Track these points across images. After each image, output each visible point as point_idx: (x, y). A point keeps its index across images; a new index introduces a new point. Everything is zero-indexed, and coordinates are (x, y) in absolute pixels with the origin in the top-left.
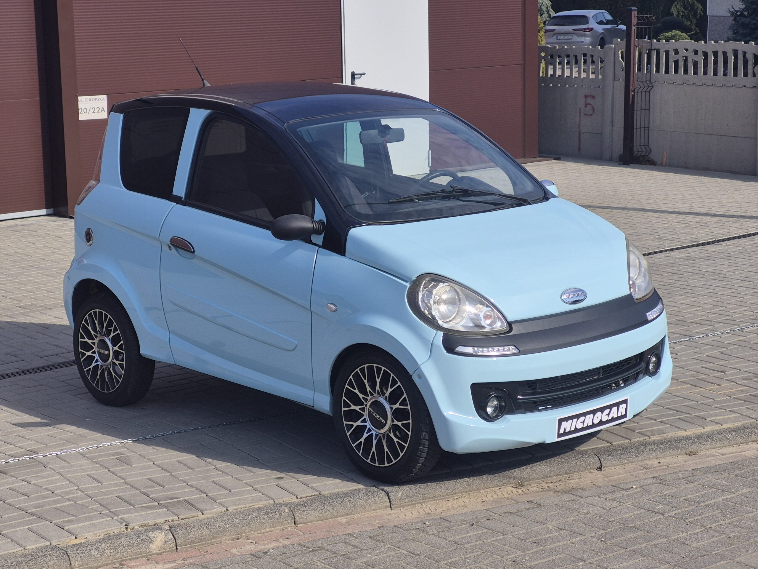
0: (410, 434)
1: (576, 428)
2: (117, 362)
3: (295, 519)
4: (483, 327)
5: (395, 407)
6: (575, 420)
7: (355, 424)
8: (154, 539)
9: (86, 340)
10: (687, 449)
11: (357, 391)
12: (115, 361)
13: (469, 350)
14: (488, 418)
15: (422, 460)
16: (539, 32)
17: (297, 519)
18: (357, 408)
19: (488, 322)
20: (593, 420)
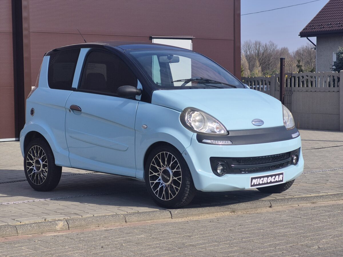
0: (181, 182)
1: (259, 183)
2: (44, 170)
3: (126, 220)
4: (215, 132)
5: (174, 171)
6: (259, 179)
7: (155, 182)
8: (58, 224)
9: (30, 161)
10: (311, 201)
11: (156, 166)
12: (43, 169)
13: (209, 141)
14: (218, 175)
15: (187, 195)
16: (241, 72)
17: (127, 220)
18: (156, 174)
19: (218, 130)
20: (267, 180)
